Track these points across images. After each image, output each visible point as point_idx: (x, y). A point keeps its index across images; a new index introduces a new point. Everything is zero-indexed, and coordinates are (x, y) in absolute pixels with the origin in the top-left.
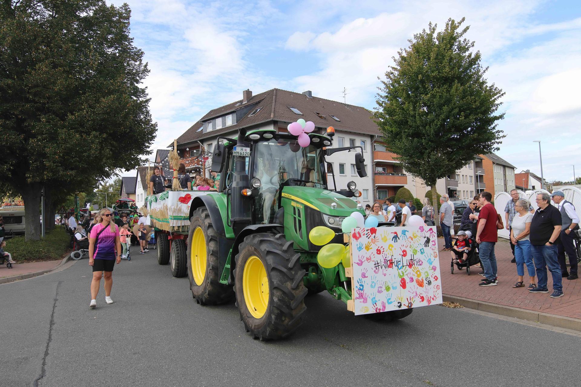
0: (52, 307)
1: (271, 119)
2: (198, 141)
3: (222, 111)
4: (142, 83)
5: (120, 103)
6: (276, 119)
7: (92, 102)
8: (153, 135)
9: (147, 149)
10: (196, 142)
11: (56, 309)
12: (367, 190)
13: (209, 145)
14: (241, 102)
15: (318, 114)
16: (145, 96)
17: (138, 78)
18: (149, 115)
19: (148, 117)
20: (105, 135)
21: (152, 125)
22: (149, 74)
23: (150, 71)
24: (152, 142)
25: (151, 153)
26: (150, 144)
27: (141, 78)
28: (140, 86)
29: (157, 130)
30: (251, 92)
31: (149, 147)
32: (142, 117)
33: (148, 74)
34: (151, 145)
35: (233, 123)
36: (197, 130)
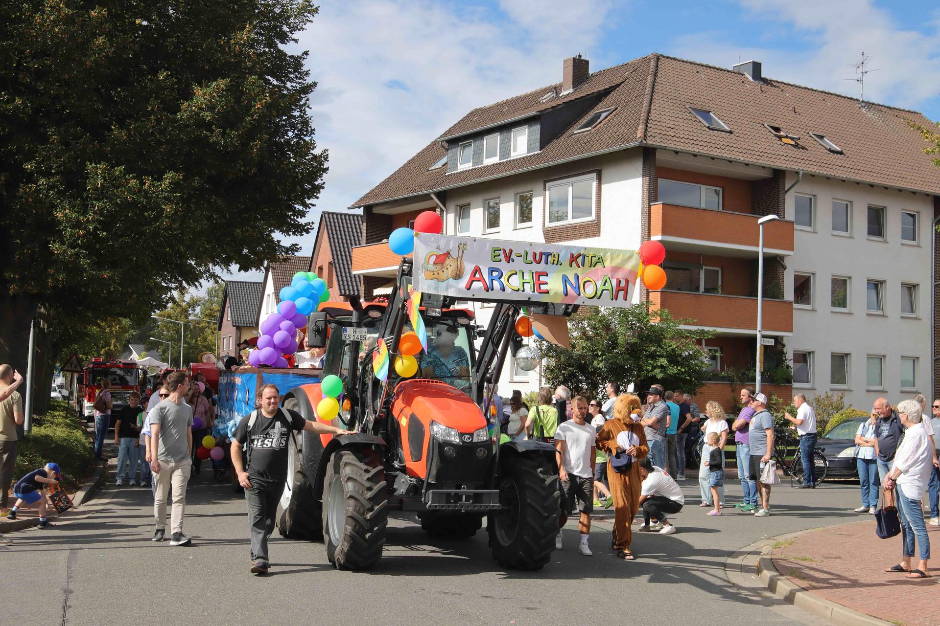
0: (61, 607)
1: (637, 144)
2: (433, 196)
3: (503, 114)
4: (296, 41)
5: (238, 101)
6: (650, 142)
7: (171, 95)
8: (316, 183)
9: (299, 220)
10: (427, 197)
11: (70, 612)
12: (915, 360)
13: (461, 207)
14: (556, 89)
15: (777, 129)
16: (300, 78)
17: (285, 28)
18: (307, 131)
19: (305, 135)
20: (197, 182)
21: (315, 157)
22: (316, 18)
23: (317, 8)
24: (312, 201)
25: (308, 229)
26: (306, 206)
27: (293, 29)
28: (289, 49)
29: (327, 169)
30: (587, 62)
31: (302, 214)
32: (290, 134)
33: (311, 18)
34: (308, 209)
35: (529, 151)
36: (431, 164)
